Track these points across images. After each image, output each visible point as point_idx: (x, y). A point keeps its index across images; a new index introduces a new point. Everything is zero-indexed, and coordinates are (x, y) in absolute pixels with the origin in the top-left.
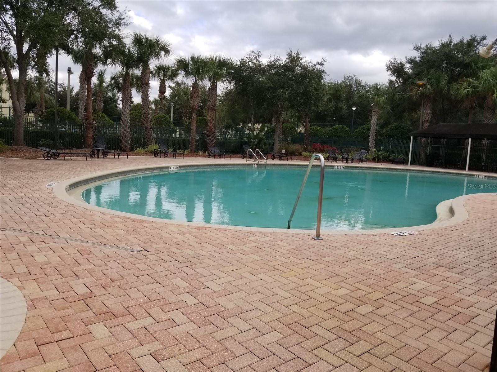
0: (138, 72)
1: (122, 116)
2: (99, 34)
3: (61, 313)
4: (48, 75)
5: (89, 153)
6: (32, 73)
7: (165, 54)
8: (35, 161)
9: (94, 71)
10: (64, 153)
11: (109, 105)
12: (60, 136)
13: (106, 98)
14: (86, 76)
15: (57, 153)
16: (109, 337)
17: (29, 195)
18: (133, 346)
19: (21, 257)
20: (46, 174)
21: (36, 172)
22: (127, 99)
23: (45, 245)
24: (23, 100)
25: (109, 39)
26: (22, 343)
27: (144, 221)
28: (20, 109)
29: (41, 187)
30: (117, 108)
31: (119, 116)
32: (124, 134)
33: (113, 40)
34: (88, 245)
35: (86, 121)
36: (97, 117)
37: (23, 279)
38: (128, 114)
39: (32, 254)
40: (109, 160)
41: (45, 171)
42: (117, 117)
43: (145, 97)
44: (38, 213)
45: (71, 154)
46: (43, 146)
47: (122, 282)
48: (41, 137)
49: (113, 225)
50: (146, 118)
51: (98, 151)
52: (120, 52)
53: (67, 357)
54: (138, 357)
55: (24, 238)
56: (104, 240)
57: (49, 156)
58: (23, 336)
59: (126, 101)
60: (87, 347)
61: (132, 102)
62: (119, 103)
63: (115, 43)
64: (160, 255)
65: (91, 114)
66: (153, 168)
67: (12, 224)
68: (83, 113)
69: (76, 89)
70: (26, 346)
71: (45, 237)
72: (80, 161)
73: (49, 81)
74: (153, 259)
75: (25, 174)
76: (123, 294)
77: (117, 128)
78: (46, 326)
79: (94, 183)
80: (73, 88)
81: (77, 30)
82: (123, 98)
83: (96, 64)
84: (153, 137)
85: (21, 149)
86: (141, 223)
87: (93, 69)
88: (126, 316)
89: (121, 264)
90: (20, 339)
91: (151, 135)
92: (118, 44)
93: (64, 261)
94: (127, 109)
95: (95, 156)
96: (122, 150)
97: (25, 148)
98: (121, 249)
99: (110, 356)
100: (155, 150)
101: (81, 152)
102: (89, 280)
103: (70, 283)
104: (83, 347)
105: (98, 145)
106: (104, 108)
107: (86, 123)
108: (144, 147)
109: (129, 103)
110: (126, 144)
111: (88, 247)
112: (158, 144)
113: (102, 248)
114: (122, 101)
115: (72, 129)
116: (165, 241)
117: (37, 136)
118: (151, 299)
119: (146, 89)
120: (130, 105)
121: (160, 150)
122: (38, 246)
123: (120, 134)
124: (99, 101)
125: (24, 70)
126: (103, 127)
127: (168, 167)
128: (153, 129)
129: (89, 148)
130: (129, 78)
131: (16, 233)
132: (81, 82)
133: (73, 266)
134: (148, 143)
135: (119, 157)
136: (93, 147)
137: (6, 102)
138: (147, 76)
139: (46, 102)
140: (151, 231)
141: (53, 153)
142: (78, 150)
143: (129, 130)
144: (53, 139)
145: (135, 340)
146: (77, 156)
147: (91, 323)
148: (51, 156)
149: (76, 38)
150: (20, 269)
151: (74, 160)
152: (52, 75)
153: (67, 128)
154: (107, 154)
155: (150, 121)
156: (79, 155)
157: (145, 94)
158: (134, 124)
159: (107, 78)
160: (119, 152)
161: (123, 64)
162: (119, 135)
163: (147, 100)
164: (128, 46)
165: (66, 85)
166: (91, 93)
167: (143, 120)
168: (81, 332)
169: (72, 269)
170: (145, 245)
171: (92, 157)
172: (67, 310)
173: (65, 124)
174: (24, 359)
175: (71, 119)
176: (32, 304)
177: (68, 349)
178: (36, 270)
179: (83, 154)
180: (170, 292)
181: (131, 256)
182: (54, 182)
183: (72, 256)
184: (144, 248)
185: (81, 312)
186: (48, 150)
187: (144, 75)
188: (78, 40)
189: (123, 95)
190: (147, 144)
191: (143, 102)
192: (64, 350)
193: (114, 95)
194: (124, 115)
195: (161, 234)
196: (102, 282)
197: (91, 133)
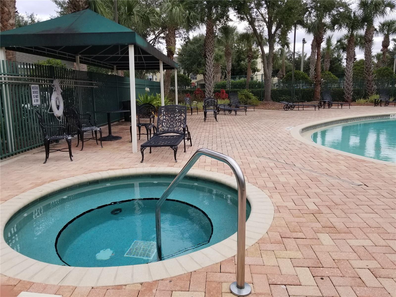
0: (362, 32)
1: (346, 72)
2: (329, 6)
3: (297, 220)
4: (288, 47)
5: (317, 104)
6: (277, 47)
7: (391, 9)
8: (278, 111)
9: (324, 38)
10: (298, 105)
11: (334, 64)
12: (295, 92)
13: (332, 59)
14: (317, 43)
15: (293, 105)
16: (334, 246)
17: (274, 135)
18: (353, 258)
19: (270, 176)
20: (285, 121)
21: (279, 119)
22: (351, 57)
23: (285, 171)
24: (271, 68)
25: (337, 8)
26: (272, 233)
27: (364, 161)
28: (269, 75)
29: (282, 130)
30: (341, 66)
31: (343, 72)
32: (347, 87)
33: (341, 9)
34: (316, 174)
35: (315, 79)
36: (325, 75)
37: (272, 192)
38: (351, 70)
39: (277, 176)
40: (334, 110)
41: (284, 119)
42: (341, 74)
43: (368, 53)
44: (280, 148)
45: (304, 105)
46: (283, 100)
47: (344, 207)
48: (282, 94)
49: (336, 161)
50: (368, 72)
51: (325, 102)
52: (346, 18)
53: (302, 251)
54: (357, 267)
55: (272, 164)
56: (329, 172)
57: (287, 108)
58: (272, 228)
59: (350, 59)
60: (316, 248)
61: (355, 59)
62: (343, 61)
63: (342, 10)
64: (379, 191)
65: (320, 73)
66: (373, 116)
67: (264, 154)
68: (313, 73)
69: (309, 55)
70: (274, 236)
71: (285, 165)
72: (310, 110)
73: (289, 51)
74: (372, 194)
75: (272, 121)
76: (345, 216)
77: (341, 82)
78: (287, 226)
79: (321, 128)
80: (306, 54)
81: (311, 7)
82: (347, 56)
83: (325, 31)
84: (374, 88)
85: (269, 103)
86: (362, 163)
87: (322, 36)
88: (347, 234)
89: (344, 193)
90: (270, 230)
91: (372, 86)
92: (345, 11)
93: (299, 183)
94: (350, 65)
95: (321, 107)
96: (345, 101)
97: (271, 102)
98: (343, 181)
99: (334, 260)
100: (375, 100)
101: (311, 104)
102: (317, 200)
103: (303, 200)
104: (313, 247)
105: (325, 98)
106: (330, 67)
107: (316, 81)
108: (365, 98)
109: (353, 60)
110: (349, 96)
111: (317, 176)
112: (379, 94)
113: (328, 178)
114: (347, 59)
115: (304, 86)
116: (385, 180)
117: (279, 94)
118: (370, 225)
119: (369, 45)
120: (353, 62)
121: (381, 100)
122: (281, 171)
123: (344, 87)
124: (326, 62)
125: (272, 46)
126: (329, 83)
127: (389, 115)
128: (375, 80)
129: (317, 100)
130: (353, 39)
131: (266, 160)
132: (312, 48)
133: (305, 188)
134: (369, 93)
135: (342, 107)
136: (320, 100)
137: (259, 71)
138: (370, 34)
139: (286, 67)
140: (371, 170)
141: (290, 105)
142: (308, 102)
143: (352, 84)
144: (290, 95)
145: (355, 254)
146: (308, 107)
147: (319, 232)
148: (289, 108)
149: (310, 13)
150: (270, 185)
151: (305, 110)
152: (291, 46)
153: (301, 86)
154: (332, 105)
155: (372, 74)
156: (309, 106)
157: (368, 50)
158: (356, 78)
159: (334, 42)
160: (342, 103)
161: (349, 27)
162: (342, 88)
163: (369, 56)
164: (353, 11)
165: (301, 53)
166: (320, 56)
167: (365, 74)
168: (312, 237)
169: (305, 190)
170: (365, 181)
171: (320, 108)
172: (301, 219)
173: (299, 83)
174: (273, 243)
175: (304, 78)
176: (278, 209)
177: (302, 246)
178: (279, 187)
179: (313, 105)
180: (389, 224)
181: (352, 188)
182: (291, 127)
183: (305, 181)
184: (364, 183)
185: (312, 222)
186: (287, 103)
187: (367, 34)
188: (311, 15)
189: (347, 54)
190: (368, 95)
191: (365, 57)
192: (299, 246)
193: (339, 55)
194: (348, 71)
195: (381, 174)
196: (327, 204)
197: (319, 88)
